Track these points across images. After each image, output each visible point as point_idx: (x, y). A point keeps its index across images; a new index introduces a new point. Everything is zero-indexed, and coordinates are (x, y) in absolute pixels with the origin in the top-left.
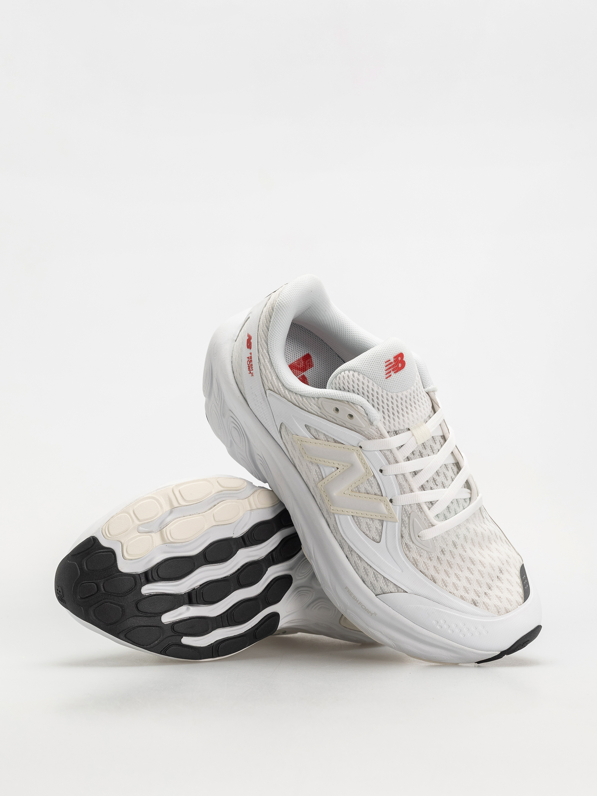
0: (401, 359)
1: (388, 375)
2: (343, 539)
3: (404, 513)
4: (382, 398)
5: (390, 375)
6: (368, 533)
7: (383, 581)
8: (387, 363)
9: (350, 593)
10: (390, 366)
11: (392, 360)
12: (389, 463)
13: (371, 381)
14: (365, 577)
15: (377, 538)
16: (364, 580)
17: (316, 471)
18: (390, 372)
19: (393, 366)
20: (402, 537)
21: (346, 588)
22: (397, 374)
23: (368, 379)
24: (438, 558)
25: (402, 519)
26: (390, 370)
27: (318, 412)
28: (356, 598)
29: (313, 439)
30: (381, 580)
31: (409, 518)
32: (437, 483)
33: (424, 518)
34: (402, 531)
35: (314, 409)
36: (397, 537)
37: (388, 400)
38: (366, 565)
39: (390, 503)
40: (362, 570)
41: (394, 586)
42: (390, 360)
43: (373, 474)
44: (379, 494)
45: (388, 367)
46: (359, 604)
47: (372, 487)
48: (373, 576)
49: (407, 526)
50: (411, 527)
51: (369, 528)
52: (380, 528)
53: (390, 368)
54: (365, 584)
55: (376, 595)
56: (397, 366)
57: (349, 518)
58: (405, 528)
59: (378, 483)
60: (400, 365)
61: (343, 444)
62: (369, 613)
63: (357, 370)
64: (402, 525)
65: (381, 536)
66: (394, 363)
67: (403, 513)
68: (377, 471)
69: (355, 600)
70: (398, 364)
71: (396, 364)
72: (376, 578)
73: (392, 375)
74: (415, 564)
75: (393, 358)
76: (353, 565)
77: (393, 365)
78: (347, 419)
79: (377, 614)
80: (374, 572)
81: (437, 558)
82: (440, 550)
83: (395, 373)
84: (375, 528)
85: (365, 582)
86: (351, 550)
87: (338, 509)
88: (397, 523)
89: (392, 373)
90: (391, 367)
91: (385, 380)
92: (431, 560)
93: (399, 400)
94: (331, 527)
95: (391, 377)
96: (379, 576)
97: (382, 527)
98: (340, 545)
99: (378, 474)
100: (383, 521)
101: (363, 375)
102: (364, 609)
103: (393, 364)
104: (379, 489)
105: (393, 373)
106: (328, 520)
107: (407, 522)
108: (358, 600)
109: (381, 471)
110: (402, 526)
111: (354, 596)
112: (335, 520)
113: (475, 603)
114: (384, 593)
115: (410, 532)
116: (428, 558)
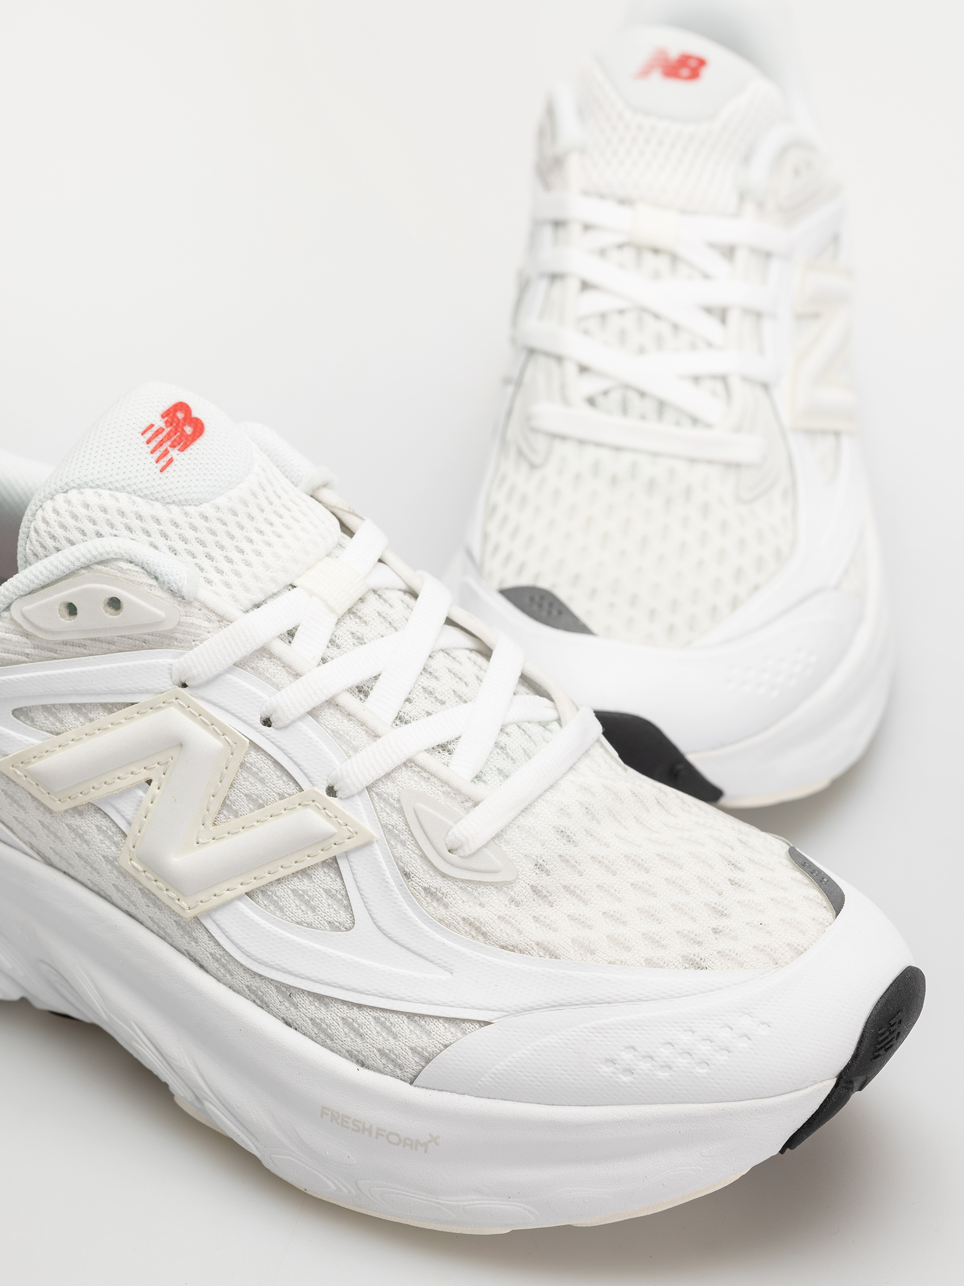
0: (186, 415)
1: (162, 463)
2: (255, 974)
3: (382, 805)
4: (175, 529)
5: (171, 461)
6: (310, 917)
7: (411, 1027)
8: (149, 434)
9: (339, 1121)
10: (160, 437)
11: (160, 423)
12: (278, 687)
13: (122, 496)
14: (358, 1045)
15: (343, 916)
16: (361, 1057)
17: (99, 828)
18: (166, 452)
19: (168, 436)
20: (407, 875)
21: (324, 1111)
22: (189, 450)
23: (112, 492)
24: (535, 890)
25: (384, 826)
26: (162, 449)
27: (28, 651)
28: (361, 1126)
29: (48, 738)
30: (404, 1026)
31: (401, 811)
32: (440, 697)
33: (444, 793)
34: (397, 859)
35: (11, 648)
36: (393, 884)
37: (194, 528)
38: (345, 1011)
39: (331, 799)
40: (340, 1030)
41: (446, 1025)
42: (152, 425)
43: (248, 741)
44: (290, 791)
45: (154, 444)
46: (377, 1138)
47: (262, 781)
48: (378, 1029)
49: (405, 837)
50: (418, 833)
51: (307, 903)
52: (337, 885)
53: (161, 444)
54: (368, 1068)
55: (411, 1083)
56: (182, 434)
57: (245, 907)
58: (403, 843)
59: (276, 763)
60: (188, 430)
61: (133, 704)
62: (416, 1149)
63: (72, 484)
64: (392, 842)
65: (349, 908)
66: (169, 429)
67: (378, 808)
68: (255, 729)
69: (363, 1133)
70: (183, 429)
71: (176, 429)
72: (389, 1031)
73: (175, 457)
74: (478, 930)
75: (160, 418)
76: (314, 1036)
77: (169, 434)
78: (110, 617)
79: (438, 1137)
80: (375, 1018)
81: (531, 893)
82: (532, 866)
83: (182, 450)
84: (324, 895)
85: (367, 1062)
86: (288, 992)
87: (202, 897)
88: (376, 848)
89: (174, 453)
90: (162, 440)
91: (161, 475)
92: (518, 904)
93: (229, 518)
94: (209, 969)
95: (175, 462)
96: (394, 1018)
97: (342, 879)
98: (254, 1001)
99: (262, 737)
100: (335, 859)
101: (94, 490)
102: (398, 1144)
103: (164, 433)
104: (284, 778)
105: (177, 452)
106: (193, 948)
107: (402, 826)
108: (371, 1126)
109: (267, 722)
110: (392, 847)
111: (355, 1120)
112: (211, 937)
113: (697, 965)
114: (428, 1061)
115: (421, 849)
116: (506, 903)
